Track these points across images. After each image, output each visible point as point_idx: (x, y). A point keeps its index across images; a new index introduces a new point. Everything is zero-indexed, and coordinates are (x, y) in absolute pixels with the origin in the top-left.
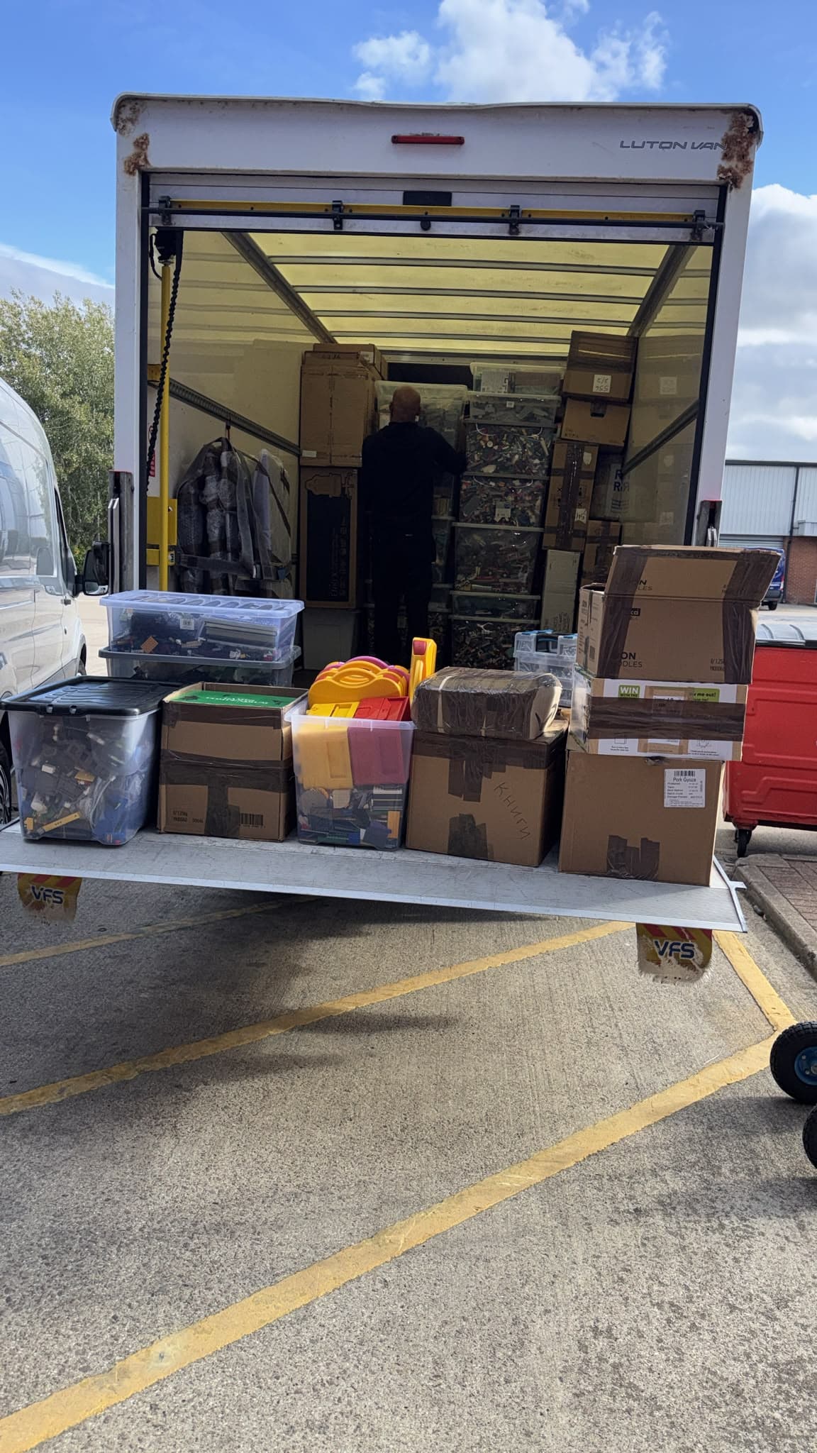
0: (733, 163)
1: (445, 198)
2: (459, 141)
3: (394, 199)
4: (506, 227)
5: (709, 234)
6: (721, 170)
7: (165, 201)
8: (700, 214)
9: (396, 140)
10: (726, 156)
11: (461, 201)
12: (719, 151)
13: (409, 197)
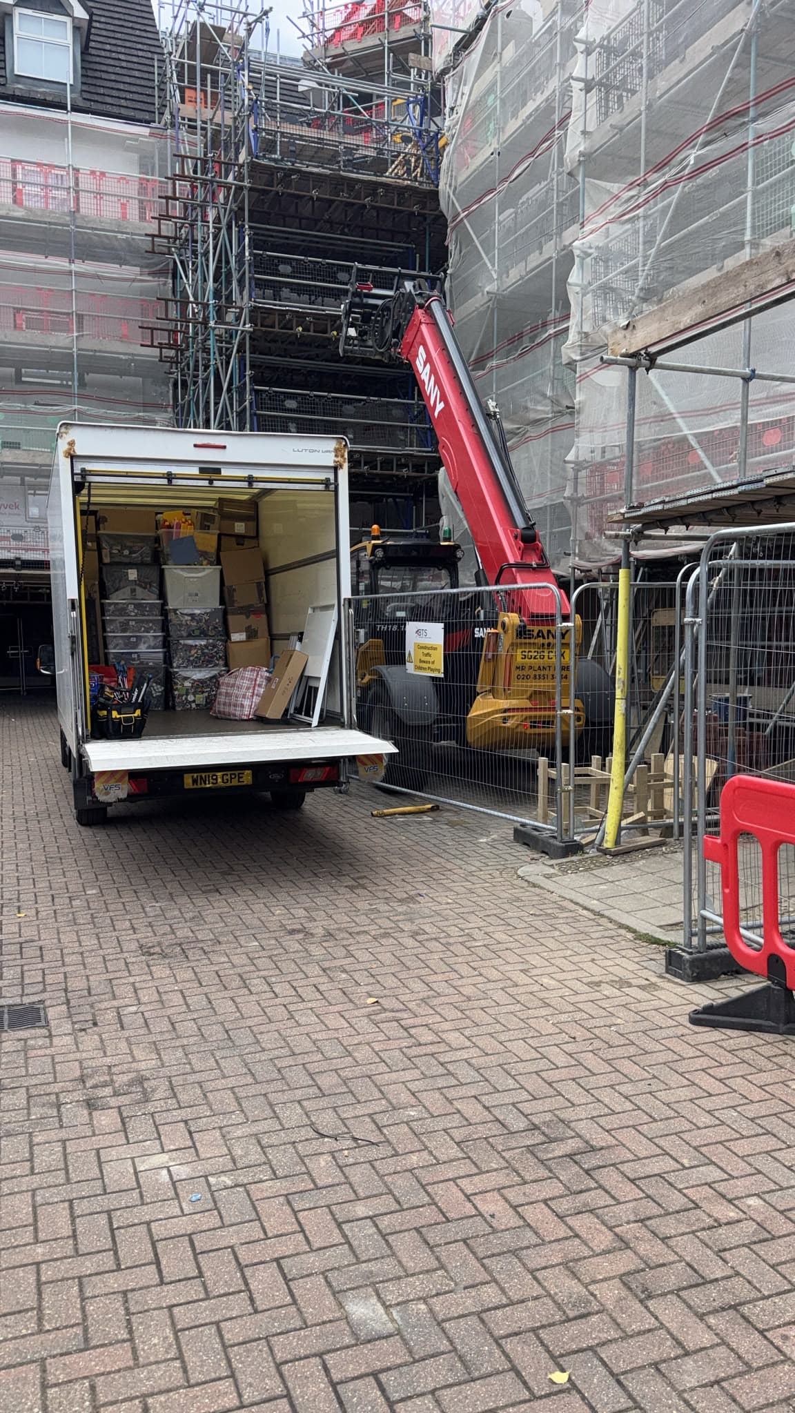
0: (339, 459)
1: (218, 471)
2: (224, 447)
3: (194, 470)
4: (246, 483)
5: (332, 487)
6: (335, 462)
7: (83, 470)
8: (328, 480)
9: (196, 446)
10: (336, 456)
11: (225, 472)
12: (333, 454)
13: (202, 470)
